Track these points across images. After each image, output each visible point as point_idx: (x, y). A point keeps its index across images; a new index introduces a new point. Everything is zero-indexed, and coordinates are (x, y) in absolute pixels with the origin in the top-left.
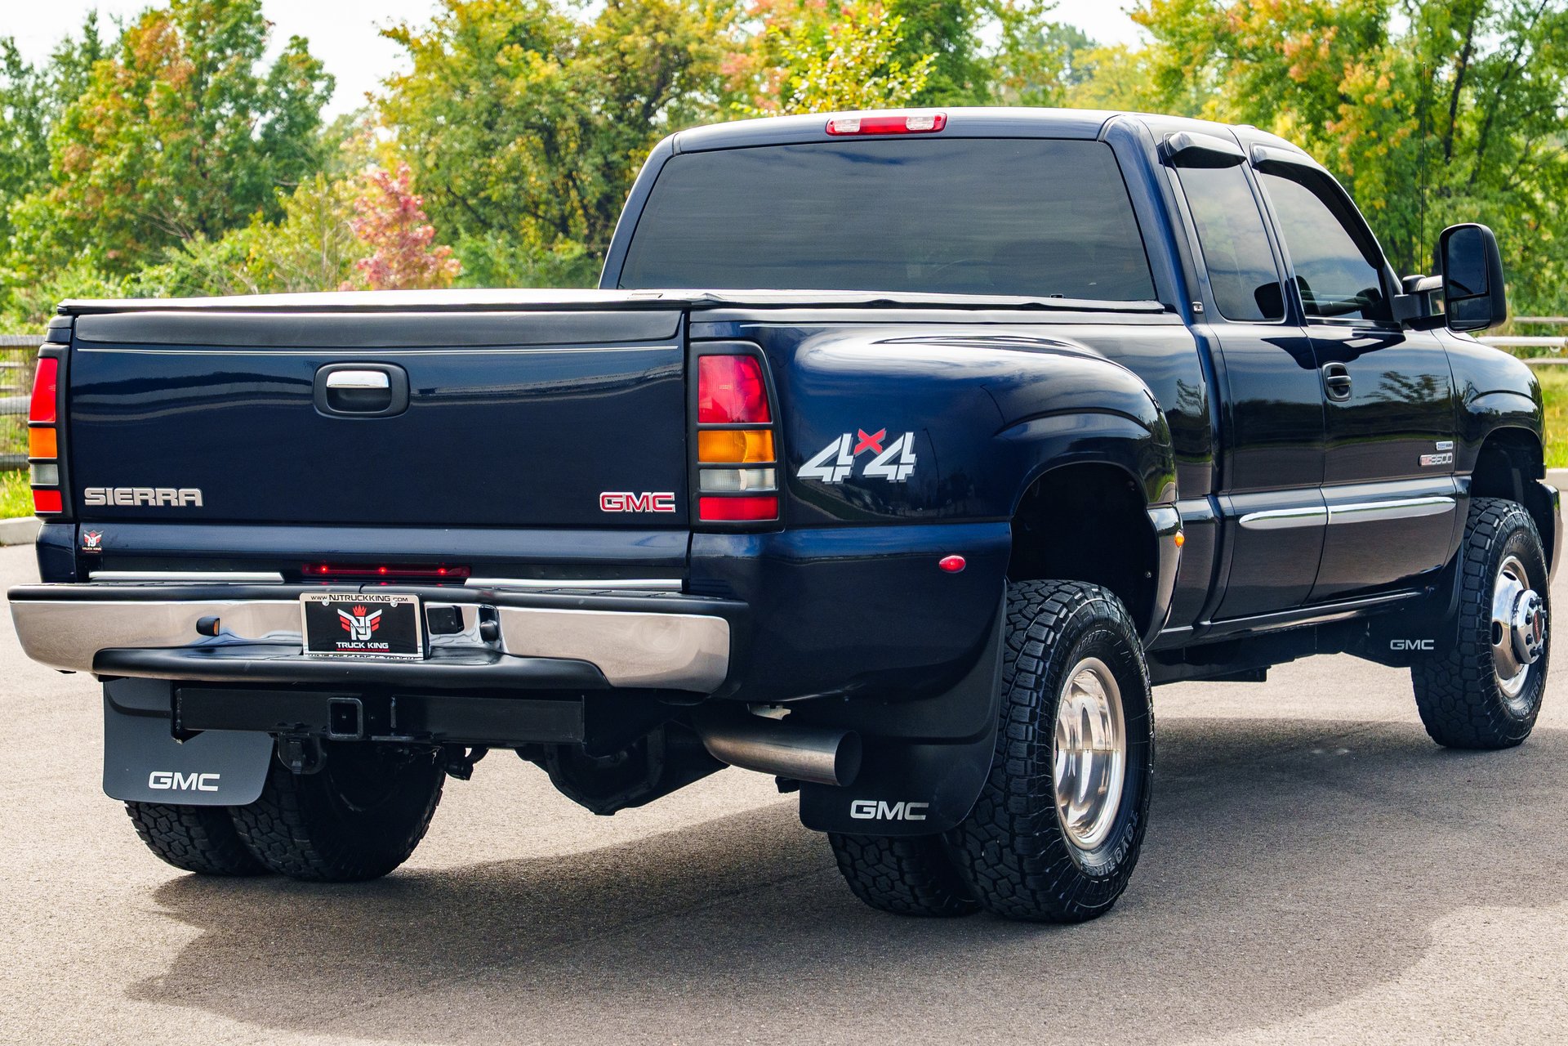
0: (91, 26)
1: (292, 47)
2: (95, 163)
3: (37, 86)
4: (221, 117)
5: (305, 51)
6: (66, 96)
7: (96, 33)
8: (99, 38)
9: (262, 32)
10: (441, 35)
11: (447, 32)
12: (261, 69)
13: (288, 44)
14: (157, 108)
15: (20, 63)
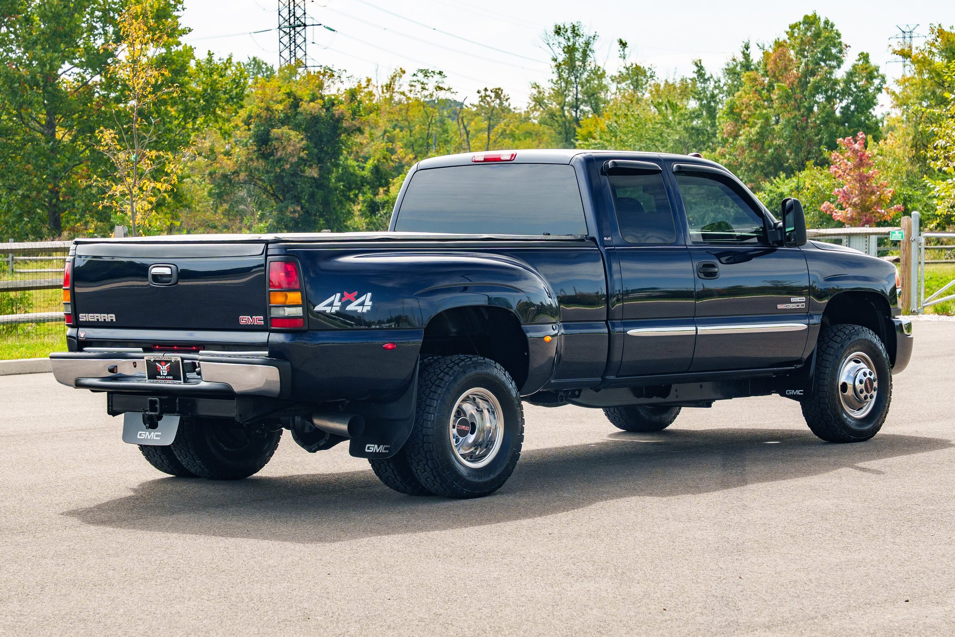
0: (746, 52)
1: (859, 60)
2: (741, 133)
3: (715, 88)
4: (816, 102)
5: (868, 62)
6: (730, 93)
7: (749, 55)
8: (751, 57)
9: (841, 51)
10: (930, 52)
11: (934, 50)
12: (840, 74)
13: (858, 58)
14: (777, 99)
15: (704, 74)
